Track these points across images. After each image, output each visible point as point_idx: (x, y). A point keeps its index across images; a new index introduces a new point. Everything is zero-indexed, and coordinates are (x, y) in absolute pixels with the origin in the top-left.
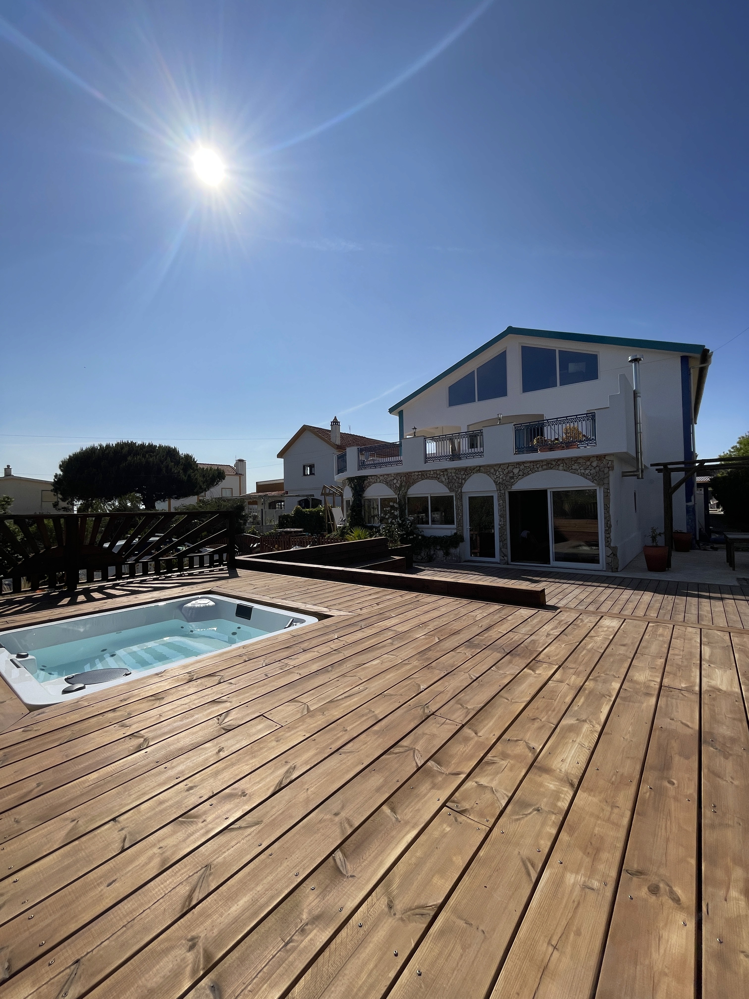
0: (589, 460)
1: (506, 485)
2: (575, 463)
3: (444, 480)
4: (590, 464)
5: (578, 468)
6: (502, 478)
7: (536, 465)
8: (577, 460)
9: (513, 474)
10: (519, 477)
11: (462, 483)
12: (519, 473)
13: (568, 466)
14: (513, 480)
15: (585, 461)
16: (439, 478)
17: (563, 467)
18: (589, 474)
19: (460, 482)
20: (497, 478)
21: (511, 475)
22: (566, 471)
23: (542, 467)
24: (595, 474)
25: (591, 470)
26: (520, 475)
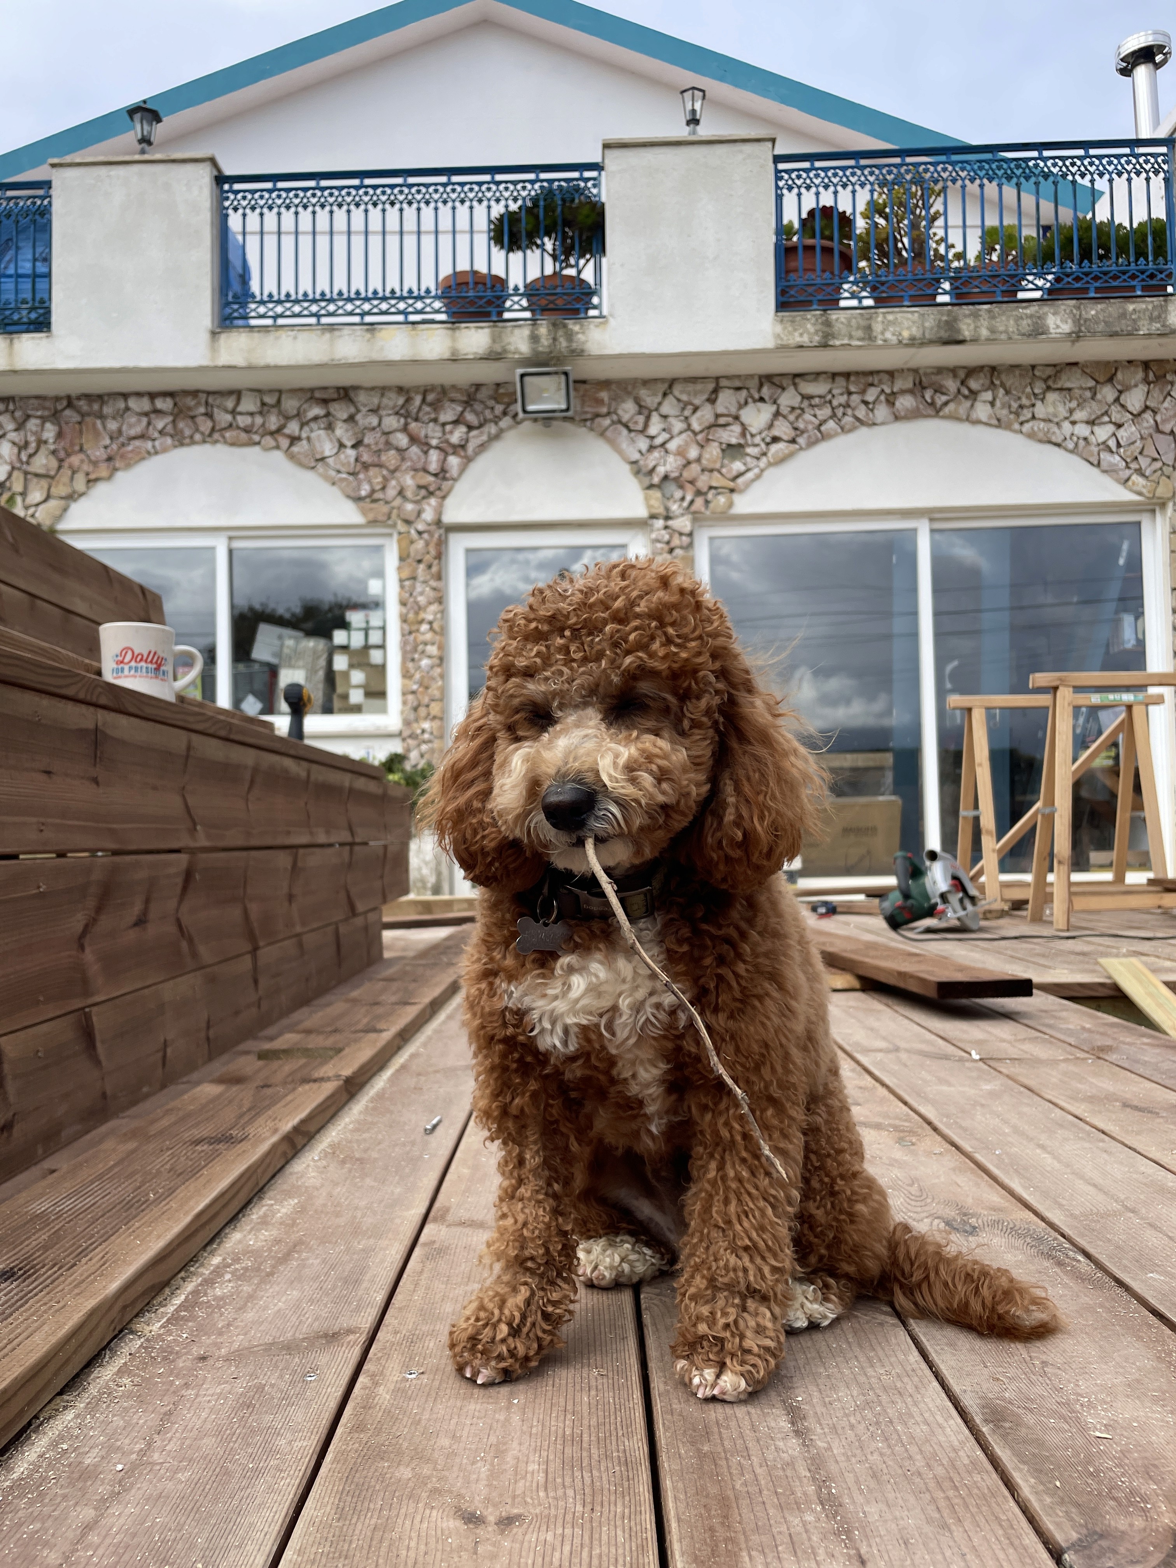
0: (1111, 380)
1: (699, 493)
2: (1049, 388)
3: (328, 448)
4: (1117, 400)
5: (1063, 412)
6: (681, 452)
7: (863, 392)
8: (1056, 375)
9: (743, 434)
10: (775, 448)
11: (442, 474)
12: (770, 426)
13: (1015, 405)
14: (738, 466)
15: (1091, 383)
16: (294, 440)
17: (992, 404)
18: (1112, 443)
19: (433, 467)
20: (652, 448)
21: (732, 435)
22: (1008, 427)
23: (891, 403)
24: (1139, 444)
25: (1119, 426)
26: (775, 440)
